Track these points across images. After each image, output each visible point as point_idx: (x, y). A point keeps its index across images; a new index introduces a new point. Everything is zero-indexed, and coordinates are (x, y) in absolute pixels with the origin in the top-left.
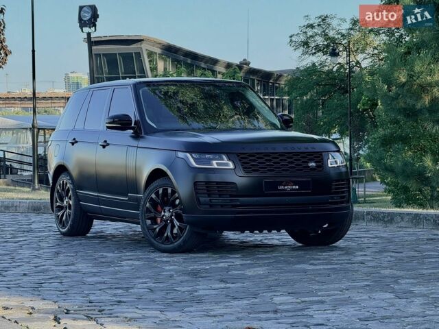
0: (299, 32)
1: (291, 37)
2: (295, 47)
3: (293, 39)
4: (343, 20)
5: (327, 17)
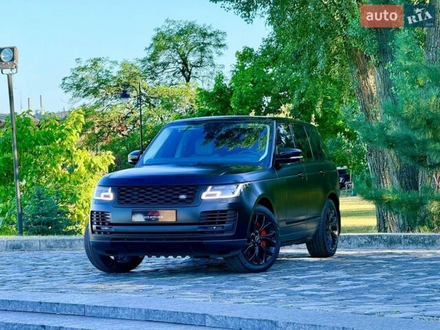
0: (70, 74)
1: (64, 79)
2: (66, 90)
3: (66, 81)
4: (115, 63)
5: (100, 60)
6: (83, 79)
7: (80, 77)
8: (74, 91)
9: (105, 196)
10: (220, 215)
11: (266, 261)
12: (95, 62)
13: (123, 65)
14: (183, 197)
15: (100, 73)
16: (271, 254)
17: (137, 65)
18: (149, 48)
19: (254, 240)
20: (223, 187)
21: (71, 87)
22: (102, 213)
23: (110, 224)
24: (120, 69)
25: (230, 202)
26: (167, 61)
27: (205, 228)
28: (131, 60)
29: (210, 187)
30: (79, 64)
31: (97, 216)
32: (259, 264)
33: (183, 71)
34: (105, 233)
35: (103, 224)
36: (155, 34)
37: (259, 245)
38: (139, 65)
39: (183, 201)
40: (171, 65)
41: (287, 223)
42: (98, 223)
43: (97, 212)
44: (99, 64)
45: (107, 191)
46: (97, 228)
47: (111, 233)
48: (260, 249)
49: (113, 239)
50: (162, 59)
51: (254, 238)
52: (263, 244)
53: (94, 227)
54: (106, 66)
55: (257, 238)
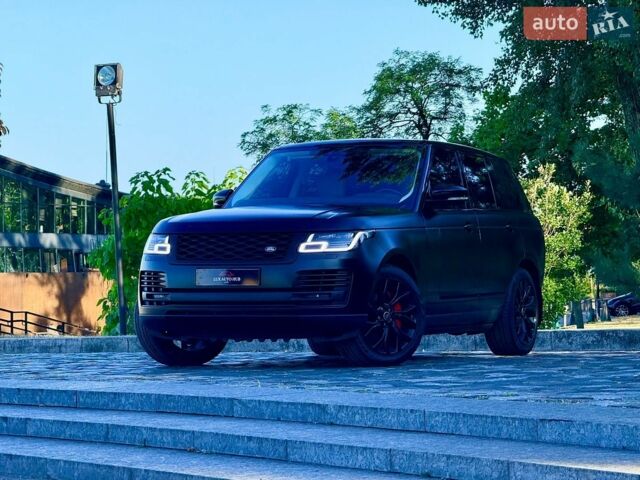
0: (254, 128)
1: (244, 135)
2: (247, 151)
3: (247, 139)
4: (319, 112)
5: (295, 107)
6: (271, 136)
7: (268, 132)
8: (258, 152)
9: (161, 249)
10: (325, 277)
11: (400, 350)
12: (290, 111)
13: (331, 115)
14: (271, 249)
15: (296, 127)
16: (409, 340)
17: (351, 115)
18: (370, 92)
19: (382, 317)
20: (332, 236)
21: (255, 147)
22: (156, 273)
23: (166, 290)
24: (325, 122)
25: (343, 258)
26: (395, 111)
27: (303, 296)
28: (342, 108)
29: (312, 236)
30: (266, 115)
31: (149, 278)
32: (388, 354)
33: (419, 126)
34: (159, 303)
35: (157, 290)
36: (378, 70)
37: (390, 325)
38: (354, 115)
39: (270, 254)
40: (402, 116)
41: (442, 298)
42: (149, 289)
43: (149, 273)
44: (296, 113)
45: (163, 242)
46: (148, 296)
47: (167, 303)
48: (391, 331)
49: (169, 312)
50: (388, 107)
51: (381, 313)
52: (396, 325)
53: (144, 294)
54: (306, 116)
55: (386, 314)
